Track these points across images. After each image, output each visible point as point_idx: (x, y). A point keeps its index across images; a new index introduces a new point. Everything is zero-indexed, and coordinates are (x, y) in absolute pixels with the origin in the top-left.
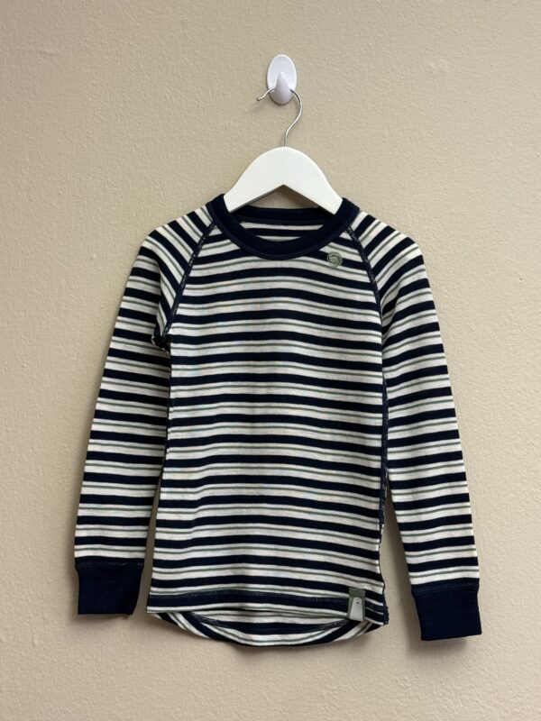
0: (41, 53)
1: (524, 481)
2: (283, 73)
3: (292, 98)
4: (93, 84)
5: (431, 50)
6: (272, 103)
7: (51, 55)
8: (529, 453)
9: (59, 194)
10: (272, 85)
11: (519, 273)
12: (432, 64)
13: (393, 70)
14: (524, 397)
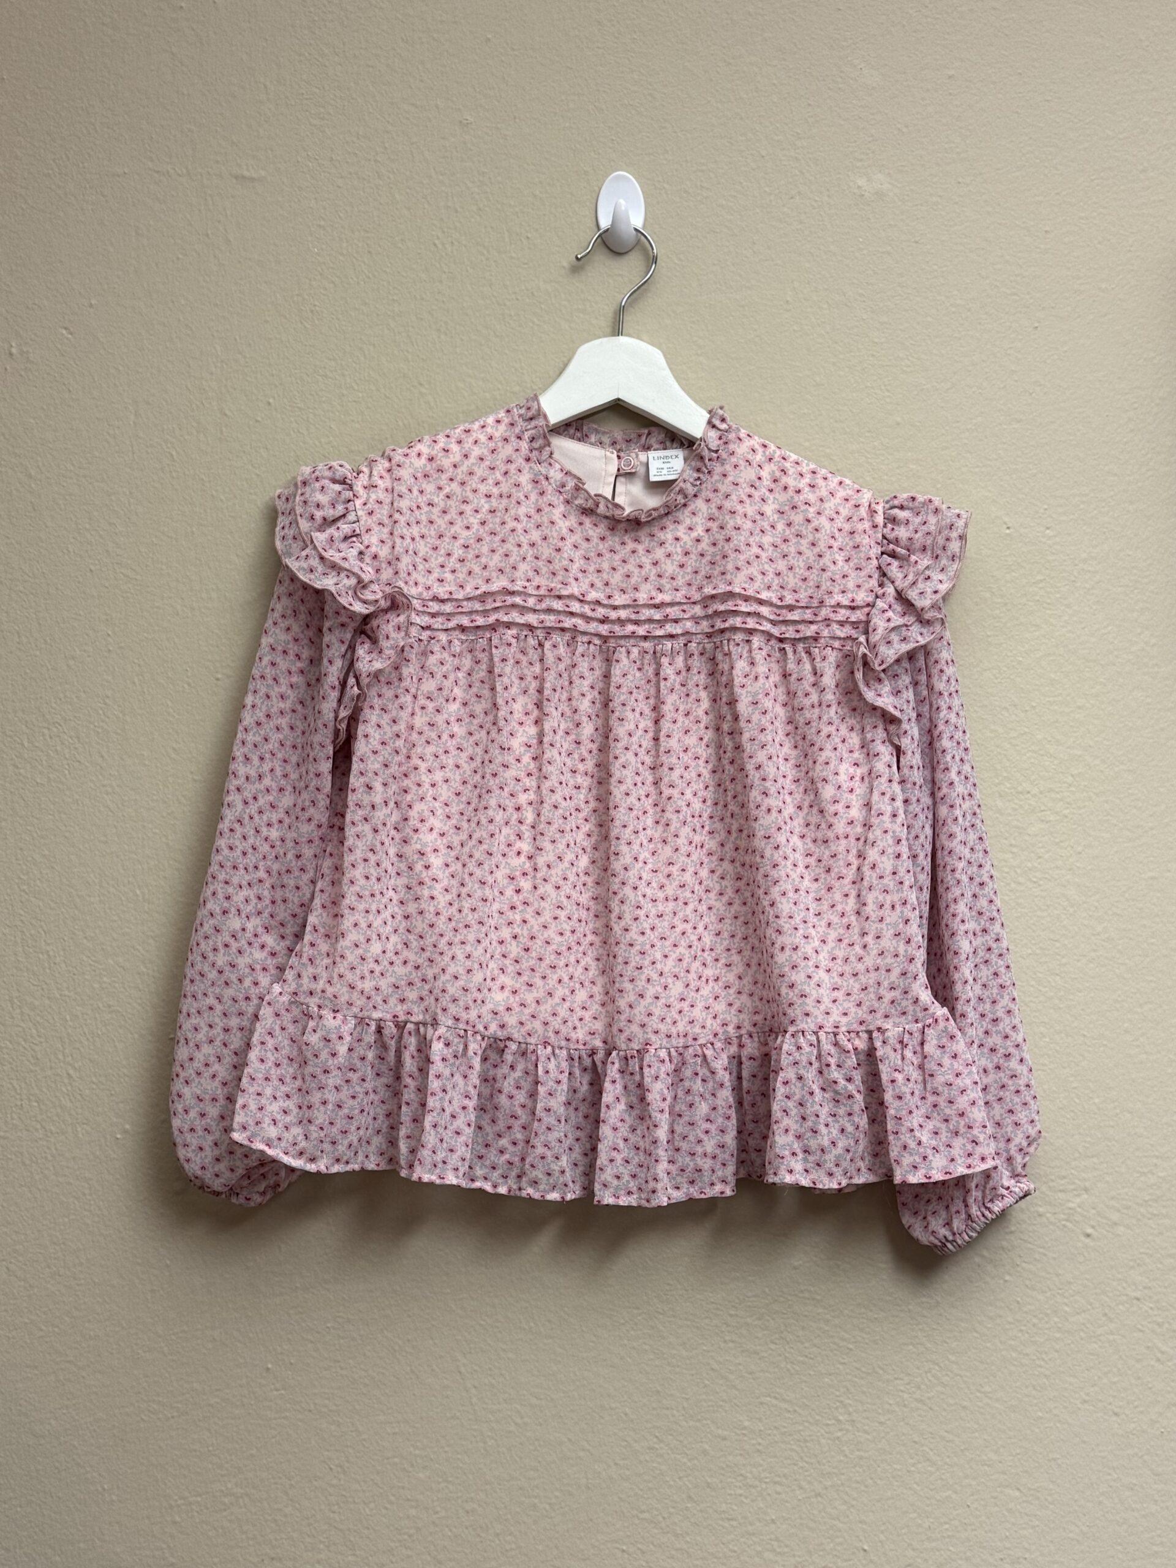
0: (236, 178)
1: (1014, 850)
2: (622, 202)
3: (638, 242)
4: (320, 226)
5: (861, 160)
6: (605, 250)
7: (252, 179)
8: (1021, 806)
9: (269, 404)
10: (605, 223)
11: (1006, 519)
12: (861, 182)
13: (799, 193)
14: (1014, 717)
